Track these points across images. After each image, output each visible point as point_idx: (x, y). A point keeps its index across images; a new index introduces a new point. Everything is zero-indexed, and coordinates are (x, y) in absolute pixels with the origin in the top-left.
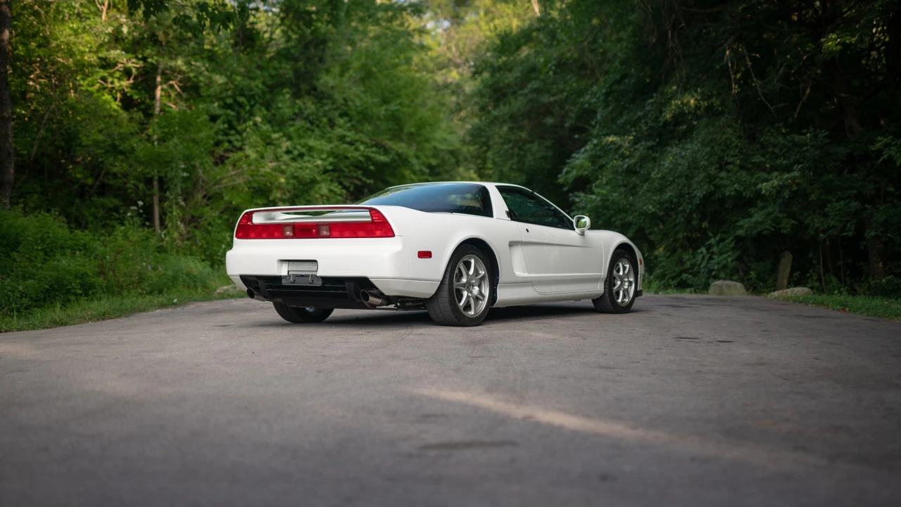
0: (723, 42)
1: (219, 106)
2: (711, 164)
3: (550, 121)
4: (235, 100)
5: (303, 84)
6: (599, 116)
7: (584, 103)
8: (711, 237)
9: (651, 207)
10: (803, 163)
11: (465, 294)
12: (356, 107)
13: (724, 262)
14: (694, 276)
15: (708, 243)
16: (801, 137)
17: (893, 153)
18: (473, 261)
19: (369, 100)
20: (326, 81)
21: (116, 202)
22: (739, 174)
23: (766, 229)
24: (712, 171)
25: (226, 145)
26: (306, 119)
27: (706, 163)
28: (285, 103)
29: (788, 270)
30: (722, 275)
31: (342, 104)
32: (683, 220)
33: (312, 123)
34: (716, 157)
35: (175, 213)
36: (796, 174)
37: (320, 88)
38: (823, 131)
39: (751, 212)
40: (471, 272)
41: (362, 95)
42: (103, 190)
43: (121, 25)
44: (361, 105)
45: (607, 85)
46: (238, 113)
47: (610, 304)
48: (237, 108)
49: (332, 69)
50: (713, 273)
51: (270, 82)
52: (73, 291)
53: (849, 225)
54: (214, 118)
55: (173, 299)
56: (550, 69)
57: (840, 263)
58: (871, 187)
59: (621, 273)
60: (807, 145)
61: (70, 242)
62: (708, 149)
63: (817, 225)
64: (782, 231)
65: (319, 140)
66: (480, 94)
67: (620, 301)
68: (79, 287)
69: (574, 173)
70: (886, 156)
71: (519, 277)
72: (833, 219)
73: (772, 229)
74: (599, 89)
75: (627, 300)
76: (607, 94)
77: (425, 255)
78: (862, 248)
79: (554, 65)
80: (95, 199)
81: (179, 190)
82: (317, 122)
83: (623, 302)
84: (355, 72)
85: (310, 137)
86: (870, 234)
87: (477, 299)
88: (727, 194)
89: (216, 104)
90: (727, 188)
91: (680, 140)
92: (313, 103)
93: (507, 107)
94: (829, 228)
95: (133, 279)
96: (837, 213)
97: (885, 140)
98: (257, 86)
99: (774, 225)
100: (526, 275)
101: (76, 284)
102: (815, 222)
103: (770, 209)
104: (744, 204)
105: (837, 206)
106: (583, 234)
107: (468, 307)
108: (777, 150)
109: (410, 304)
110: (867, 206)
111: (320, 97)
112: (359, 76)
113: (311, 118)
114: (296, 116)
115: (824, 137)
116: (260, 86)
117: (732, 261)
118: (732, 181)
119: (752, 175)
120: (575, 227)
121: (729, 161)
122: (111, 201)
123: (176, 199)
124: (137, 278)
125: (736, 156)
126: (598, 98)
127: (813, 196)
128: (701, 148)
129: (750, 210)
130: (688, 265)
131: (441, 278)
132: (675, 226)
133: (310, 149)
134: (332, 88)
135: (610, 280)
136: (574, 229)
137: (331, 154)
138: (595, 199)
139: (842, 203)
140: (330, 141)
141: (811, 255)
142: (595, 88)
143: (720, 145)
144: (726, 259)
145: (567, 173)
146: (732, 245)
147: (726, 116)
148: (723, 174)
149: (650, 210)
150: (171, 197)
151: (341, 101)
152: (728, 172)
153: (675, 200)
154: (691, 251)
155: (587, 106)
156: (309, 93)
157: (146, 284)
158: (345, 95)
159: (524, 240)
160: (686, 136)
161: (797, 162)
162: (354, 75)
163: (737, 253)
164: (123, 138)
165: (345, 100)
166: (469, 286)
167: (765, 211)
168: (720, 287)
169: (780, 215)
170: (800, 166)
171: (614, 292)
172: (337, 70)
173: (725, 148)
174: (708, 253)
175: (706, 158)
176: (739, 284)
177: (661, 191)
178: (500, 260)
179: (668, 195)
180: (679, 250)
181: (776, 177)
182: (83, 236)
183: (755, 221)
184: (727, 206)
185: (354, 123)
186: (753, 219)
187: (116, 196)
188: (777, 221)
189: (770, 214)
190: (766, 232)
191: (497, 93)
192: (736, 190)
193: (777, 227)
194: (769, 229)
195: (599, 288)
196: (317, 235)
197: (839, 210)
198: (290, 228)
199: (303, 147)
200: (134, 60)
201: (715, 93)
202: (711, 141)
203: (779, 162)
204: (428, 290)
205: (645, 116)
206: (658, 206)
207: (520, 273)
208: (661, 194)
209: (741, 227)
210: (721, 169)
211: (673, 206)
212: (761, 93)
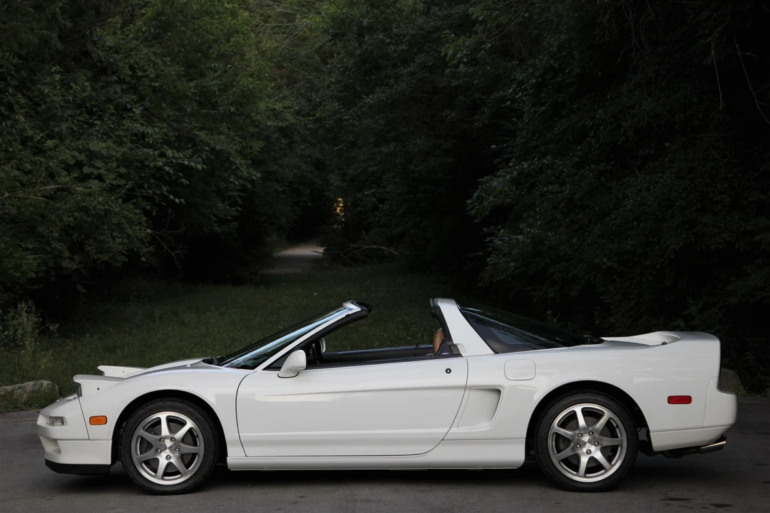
0: (706, 33)
9: (605, 260)
22: (729, 218)
26: (79, 106)
28: (50, 87)
32: (651, 277)
33: (90, 113)
34: (698, 193)
37: (97, 53)
44: (158, 77)
56: (460, 61)
62: (687, 183)
65: (103, 141)
69: (490, 199)
79: (465, 55)
90: (713, 239)
111: (101, 71)
121: (715, 200)
125: (725, 192)
128: (676, 182)
129: (744, 267)
133: (92, 155)
137: (125, 161)
138: (524, 242)
143: (702, 177)
145: (480, 198)
147: (711, 133)
148: (707, 218)
149: (604, 263)
152: (714, 214)
153: (639, 251)
165: (132, 68)
173: (709, 181)
175: (684, 195)
179: (629, 243)
183: (752, 284)
201: (694, 100)
202: (690, 171)
206: (616, 258)
208: (619, 242)
209: (733, 293)
210: (704, 211)
211: (636, 259)
212: (760, 106)
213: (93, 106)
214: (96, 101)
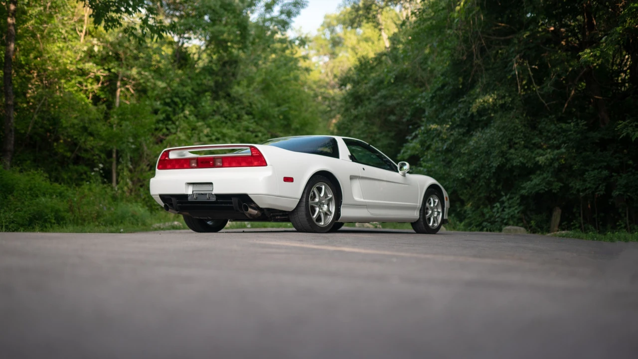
0: (512, 58)
1: (161, 104)
2: (504, 144)
3: (393, 118)
4: (172, 101)
5: (221, 90)
6: (427, 114)
7: (416, 104)
8: (504, 196)
9: (461, 175)
10: (568, 143)
11: (317, 209)
12: (258, 108)
13: (512, 213)
14: (492, 224)
15: (501, 200)
16: (567, 125)
17: (629, 131)
18: (323, 187)
19: (266, 103)
20: (237, 90)
21: (86, 168)
22: (523, 151)
23: (542, 189)
24: (504, 148)
25: (165, 130)
26: (222, 115)
27: (500, 143)
28: (207, 104)
29: (558, 220)
30: (511, 222)
31: (248, 107)
32: (484, 183)
33: (226, 118)
34: (507, 139)
35: (125, 174)
36: (563, 150)
38: (583, 121)
39: (531, 178)
40: (322, 195)
41: (263, 101)
42: (77, 160)
43: (93, 46)
44: (261, 107)
45: (433, 91)
46: (174, 109)
47: (423, 226)
48: (173, 106)
49: (242, 82)
50: (505, 221)
51: (197, 89)
52: (48, 220)
53: (600, 187)
54: (156, 112)
55: (120, 229)
56: (392, 77)
57: (595, 216)
58: (617, 161)
59: (432, 205)
60: (571, 131)
61: (50, 191)
62: (502, 133)
63: (578, 187)
64: (553, 191)
65: (230, 129)
66: (345, 99)
67: (431, 224)
68: (54, 218)
69: (409, 152)
70: (625, 134)
71: (356, 201)
72: (589, 183)
73: (546, 189)
74: (427, 94)
75: (436, 225)
76: (432, 98)
77: (288, 180)
78: (610, 203)
79: (394, 74)
80: (71, 166)
81: (129, 158)
82: (229, 117)
83: (433, 226)
84: (258, 84)
85: (224, 127)
86: (615, 193)
87: (326, 214)
88: (514, 164)
89: (158, 103)
90: (515, 161)
91: (483, 128)
92: (228, 105)
93: (363, 109)
94: (586, 189)
95: (93, 215)
96: (592, 178)
97: (624, 123)
98: (188, 91)
99: (548, 186)
100: (362, 200)
101: (51, 216)
102: (576, 184)
103: (545, 175)
104: (527, 172)
105: (593, 173)
106: (404, 175)
107: (319, 219)
108: (549, 134)
109: (279, 217)
110: (613, 174)
112: (260, 87)
113: (225, 114)
114: (215, 112)
115: (583, 125)
116: (190, 91)
117: (518, 213)
118: (518, 155)
119: (532, 152)
120: (399, 170)
121: (516, 142)
122: (82, 168)
123: (126, 163)
124: (96, 215)
125: (521, 138)
126: (426, 100)
127: (575, 166)
128: (496, 132)
129: (531, 176)
130: (487, 216)
131: (300, 197)
132: (478, 189)
133: (224, 135)
134: (241, 95)
135: (424, 210)
136: (398, 172)
138: (422, 170)
139: (596, 171)
140: (238, 130)
141: (575, 210)
142: (424, 94)
143: (510, 130)
144: (513, 211)
145: (404, 153)
146: (518, 201)
147: (514, 110)
148: (512, 151)
149: (460, 176)
150: (123, 162)
151: (248, 104)
152: (516, 149)
153: (478, 170)
154: (489, 207)
155: (418, 105)
156: (225, 98)
157: (102, 219)
158: (251, 100)
159: (361, 175)
160: (487, 124)
161: (564, 142)
162: (257, 86)
163: (522, 208)
164: (90, 121)
165: (250, 104)
166: (320, 204)
167: (541, 177)
168: (509, 230)
169: (552, 179)
170: (566, 145)
171: (427, 218)
172: (245, 83)
174: (501, 207)
175: (500, 139)
176: (522, 229)
177: (469, 163)
178: (343, 189)
179: (473, 166)
180: (482, 207)
181: (549, 153)
182: (59, 187)
183: (534, 184)
184: (515, 174)
185: (256, 119)
186: (533, 183)
187: (87, 165)
188: (549, 183)
189: (544, 179)
190: (542, 191)
191: (356, 99)
192: (520, 162)
193: (550, 188)
194: (544, 190)
195: (416, 215)
196: (214, 166)
197: (594, 176)
198: (195, 161)
199: (219, 133)
200: (102, 71)
201: (507, 94)
202: (504, 127)
203: (551, 142)
204: (291, 205)
205: (458, 111)
206: (466, 174)
207: (358, 198)
208: (468, 165)
209: (524, 188)
210: (510, 147)
211: (477, 174)
212: (539, 94)
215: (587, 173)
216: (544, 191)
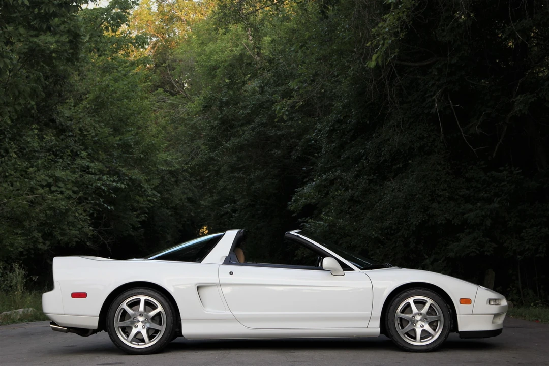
0: (432, 93)
2: (425, 197)
8: (427, 259)
10: (501, 196)
12: (92, 136)
15: (423, 264)
16: (499, 174)
22: (448, 205)
23: (473, 252)
24: (426, 202)
26: (49, 151)
27: (421, 196)
28: (31, 138)
29: (492, 285)
31: (78, 134)
32: (402, 243)
33: (56, 155)
34: (429, 190)
36: (496, 205)
37: (59, 120)
38: (517, 169)
39: (459, 237)
44: (96, 135)
45: (330, 124)
49: (67, 101)
53: (541, 248)
56: (283, 114)
57: (536, 278)
60: (504, 181)
62: (422, 184)
63: (514, 248)
65: (64, 171)
69: (303, 200)
72: (527, 243)
73: (478, 252)
74: (324, 126)
76: (331, 132)
79: (287, 110)
82: (61, 154)
84: (89, 103)
85: (56, 168)
88: (439, 223)
90: (439, 218)
93: (237, 139)
94: (524, 251)
96: (532, 237)
98: (5, 122)
99: (479, 248)
102: (512, 244)
103: (476, 235)
104: (453, 230)
105: (531, 231)
108: (479, 185)
111: (61, 131)
112: (92, 106)
113: (54, 150)
115: (519, 174)
116: (9, 122)
118: (442, 211)
121: (439, 194)
125: (445, 190)
127: (510, 223)
128: (415, 184)
129: (458, 235)
133: (57, 180)
137: (76, 183)
138: (324, 225)
139: (535, 229)
141: (511, 272)
143: (431, 180)
145: (296, 201)
147: (436, 155)
148: (435, 205)
149: (373, 235)
152: (439, 203)
153: (394, 227)
155: (312, 142)
161: (497, 195)
165: (80, 130)
167: (471, 236)
169: (484, 240)
170: (499, 199)
173: (436, 183)
175: (420, 191)
177: (382, 218)
179: (388, 222)
181: (480, 208)
183: (463, 245)
184: (438, 232)
185: (90, 151)
186: (462, 243)
188: (481, 245)
189: (475, 239)
190: (472, 255)
192: (446, 219)
193: (482, 250)
194: (475, 252)
197: (533, 235)
201: (426, 135)
202: (424, 177)
203: (481, 195)
206: (380, 232)
208: (382, 222)
209: (452, 250)
210: (433, 201)
211: (392, 232)
212: (465, 136)
213: (57, 150)
214: (59, 147)
215: (524, 231)
216: (475, 254)
